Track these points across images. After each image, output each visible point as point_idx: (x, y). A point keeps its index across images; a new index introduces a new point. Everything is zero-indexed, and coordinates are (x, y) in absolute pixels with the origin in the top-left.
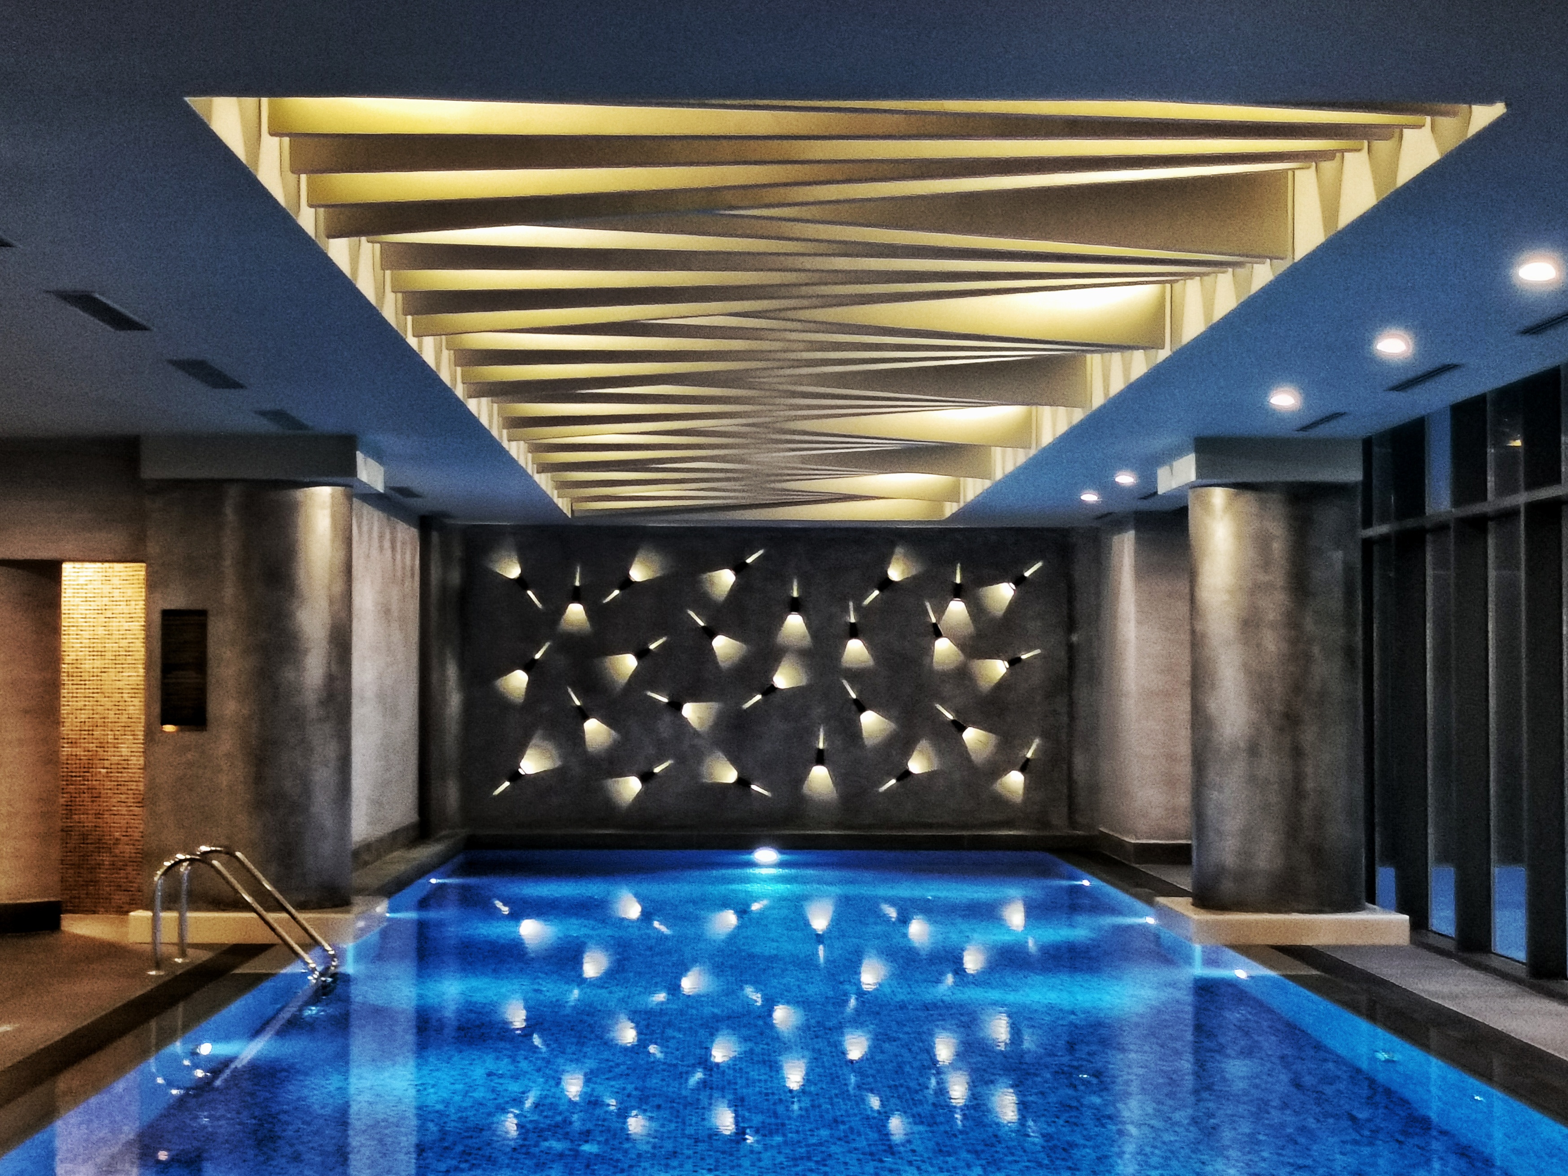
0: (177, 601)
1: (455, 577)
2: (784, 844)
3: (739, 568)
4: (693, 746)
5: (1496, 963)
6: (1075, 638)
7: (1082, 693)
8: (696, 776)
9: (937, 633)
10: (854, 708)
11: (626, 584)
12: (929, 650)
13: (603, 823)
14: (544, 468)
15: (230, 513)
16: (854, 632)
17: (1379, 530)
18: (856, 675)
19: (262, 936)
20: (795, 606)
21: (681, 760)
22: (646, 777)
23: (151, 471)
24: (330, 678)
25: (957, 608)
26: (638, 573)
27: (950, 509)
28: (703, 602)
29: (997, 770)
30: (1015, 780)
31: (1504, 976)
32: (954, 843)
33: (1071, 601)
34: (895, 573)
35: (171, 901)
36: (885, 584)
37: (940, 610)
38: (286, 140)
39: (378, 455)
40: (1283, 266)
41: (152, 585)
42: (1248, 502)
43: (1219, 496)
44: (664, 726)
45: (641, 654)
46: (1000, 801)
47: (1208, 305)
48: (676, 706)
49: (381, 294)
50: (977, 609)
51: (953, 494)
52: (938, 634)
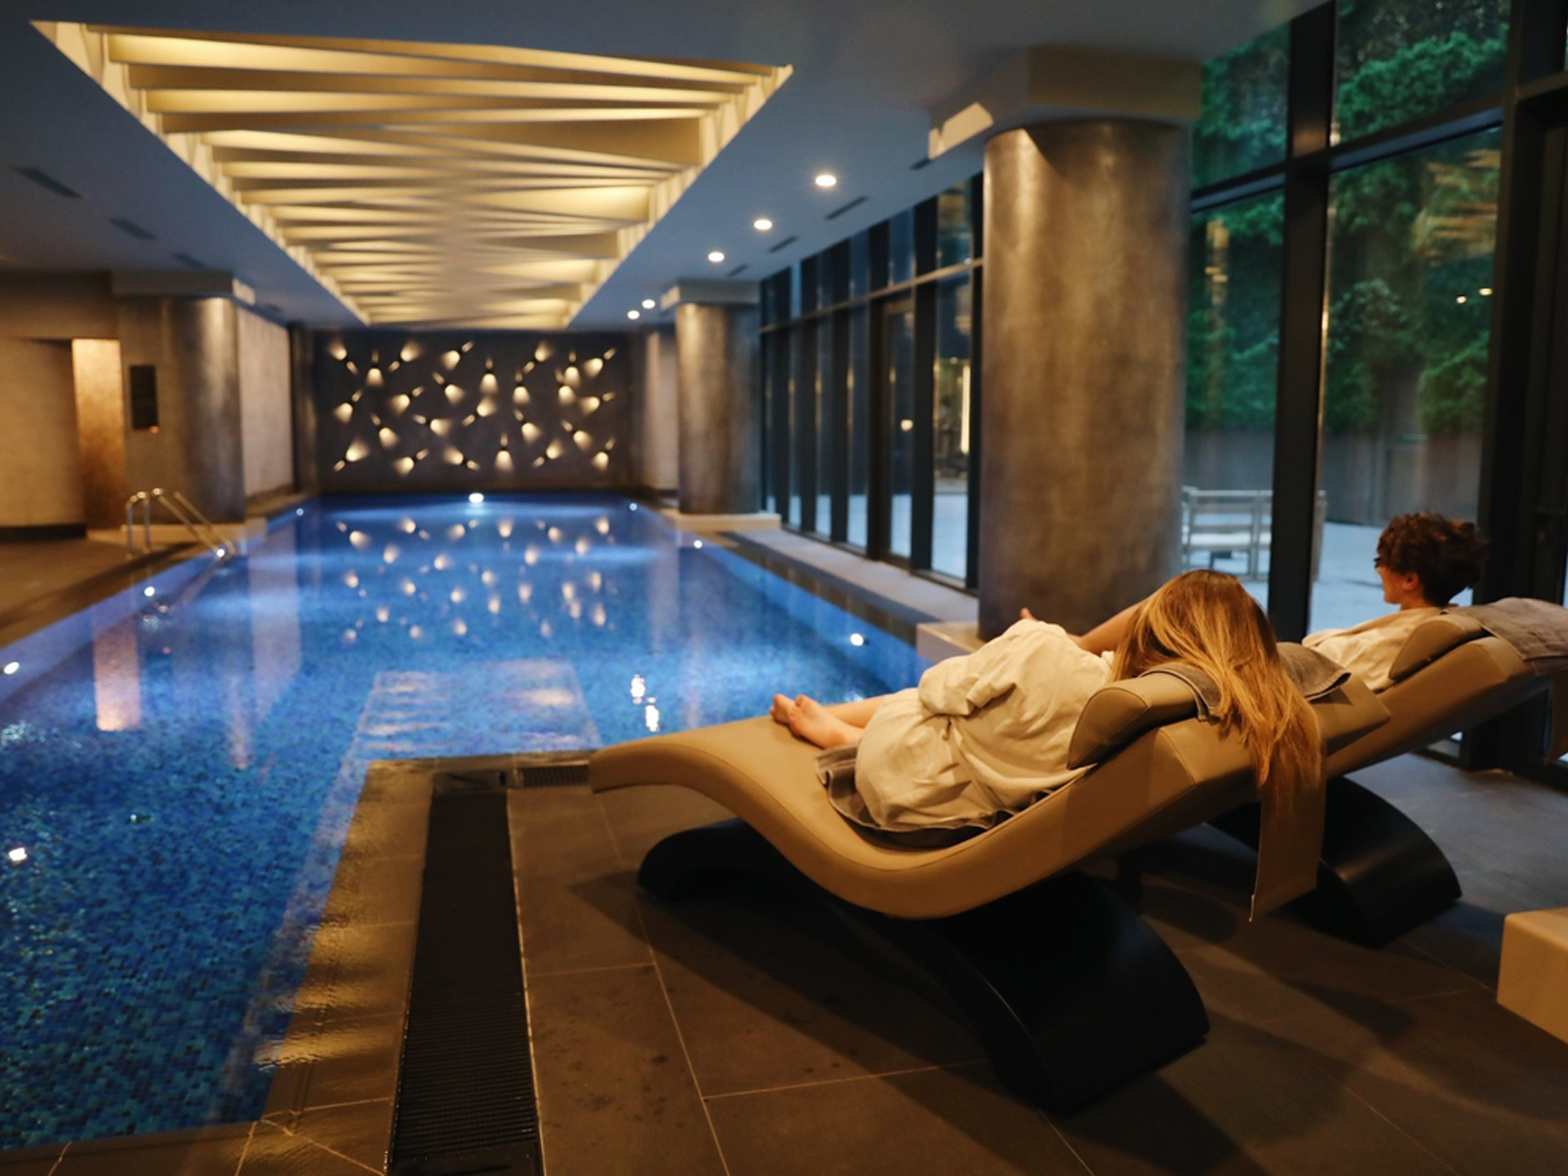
0: (138, 361)
1: (310, 357)
2: (485, 492)
3: (461, 352)
4: (438, 444)
5: (817, 536)
6: (630, 389)
8: (441, 459)
9: (561, 385)
10: (520, 422)
11: (400, 361)
12: (557, 394)
13: (394, 484)
14: (346, 294)
15: (165, 312)
16: (520, 384)
17: (770, 328)
18: (522, 407)
19: (190, 538)
20: (490, 371)
21: (432, 451)
22: (415, 459)
23: (118, 289)
24: (226, 403)
25: (572, 372)
26: (406, 356)
27: (566, 322)
28: (442, 369)
29: (593, 453)
30: (602, 458)
31: (820, 541)
34: (540, 356)
35: (138, 521)
36: (535, 361)
37: (563, 372)
38: (126, 68)
39: (247, 282)
40: (699, 170)
41: (124, 352)
42: (705, 311)
43: (689, 309)
44: (423, 433)
45: (411, 396)
46: (595, 469)
47: (669, 195)
48: (428, 423)
49: (215, 177)
50: (582, 372)
51: (566, 312)
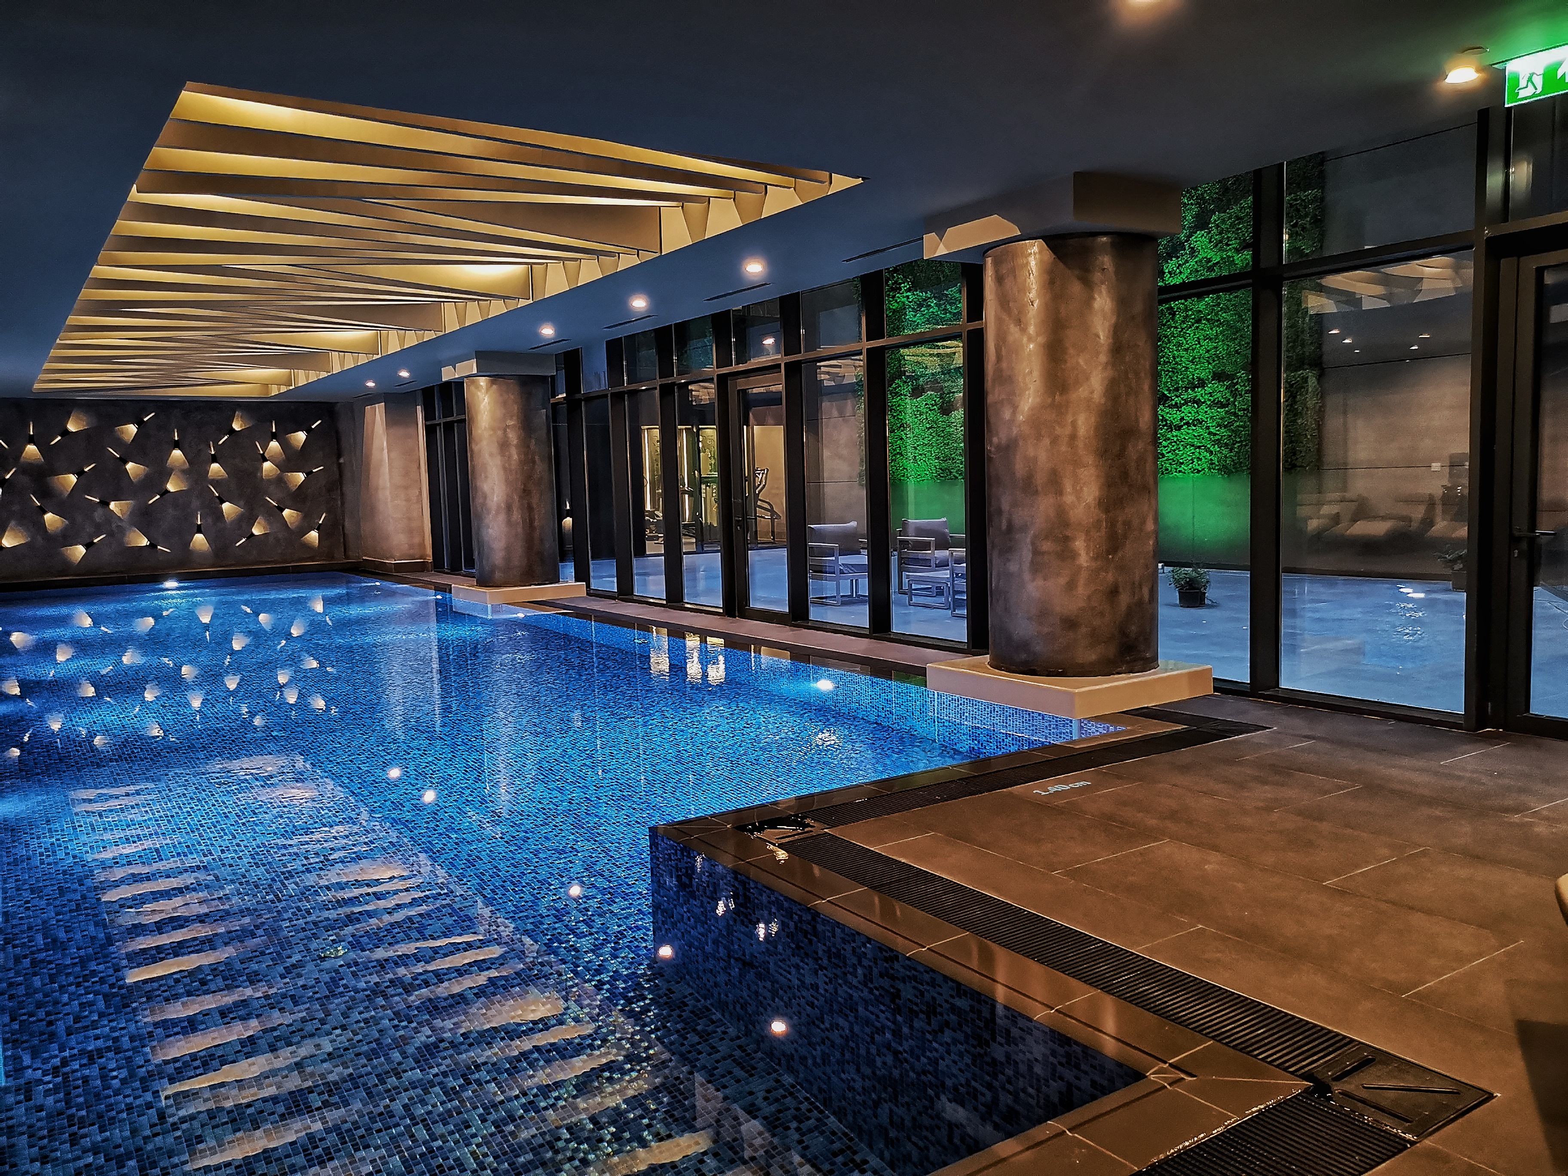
2: (181, 578)
3: (140, 423)
4: (118, 526)
6: (342, 461)
7: (348, 489)
8: (121, 543)
10: (218, 501)
11: (65, 433)
12: (259, 468)
13: (62, 573)
16: (214, 459)
18: (216, 483)
20: (177, 445)
21: (111, 534)
22: (88, 545)
25: (274, 445)
26: (72, 427)
28: (118, 443)
29: (303, 531)
30: (314, 535)
32: (284, 570)
33: (338, 440)
34: (236, 426)
36: (232, 431)
37: (265, 447)
43: (483, 381)
44: (98, 514)
45: (80, 474)
46: (307, 547)
48: (105, 504)
50: (285, 445)
52: (265, 460)
